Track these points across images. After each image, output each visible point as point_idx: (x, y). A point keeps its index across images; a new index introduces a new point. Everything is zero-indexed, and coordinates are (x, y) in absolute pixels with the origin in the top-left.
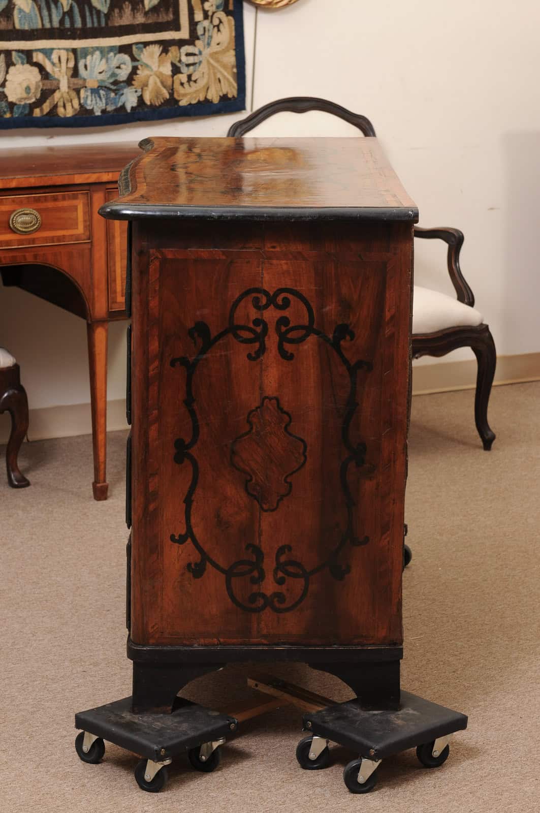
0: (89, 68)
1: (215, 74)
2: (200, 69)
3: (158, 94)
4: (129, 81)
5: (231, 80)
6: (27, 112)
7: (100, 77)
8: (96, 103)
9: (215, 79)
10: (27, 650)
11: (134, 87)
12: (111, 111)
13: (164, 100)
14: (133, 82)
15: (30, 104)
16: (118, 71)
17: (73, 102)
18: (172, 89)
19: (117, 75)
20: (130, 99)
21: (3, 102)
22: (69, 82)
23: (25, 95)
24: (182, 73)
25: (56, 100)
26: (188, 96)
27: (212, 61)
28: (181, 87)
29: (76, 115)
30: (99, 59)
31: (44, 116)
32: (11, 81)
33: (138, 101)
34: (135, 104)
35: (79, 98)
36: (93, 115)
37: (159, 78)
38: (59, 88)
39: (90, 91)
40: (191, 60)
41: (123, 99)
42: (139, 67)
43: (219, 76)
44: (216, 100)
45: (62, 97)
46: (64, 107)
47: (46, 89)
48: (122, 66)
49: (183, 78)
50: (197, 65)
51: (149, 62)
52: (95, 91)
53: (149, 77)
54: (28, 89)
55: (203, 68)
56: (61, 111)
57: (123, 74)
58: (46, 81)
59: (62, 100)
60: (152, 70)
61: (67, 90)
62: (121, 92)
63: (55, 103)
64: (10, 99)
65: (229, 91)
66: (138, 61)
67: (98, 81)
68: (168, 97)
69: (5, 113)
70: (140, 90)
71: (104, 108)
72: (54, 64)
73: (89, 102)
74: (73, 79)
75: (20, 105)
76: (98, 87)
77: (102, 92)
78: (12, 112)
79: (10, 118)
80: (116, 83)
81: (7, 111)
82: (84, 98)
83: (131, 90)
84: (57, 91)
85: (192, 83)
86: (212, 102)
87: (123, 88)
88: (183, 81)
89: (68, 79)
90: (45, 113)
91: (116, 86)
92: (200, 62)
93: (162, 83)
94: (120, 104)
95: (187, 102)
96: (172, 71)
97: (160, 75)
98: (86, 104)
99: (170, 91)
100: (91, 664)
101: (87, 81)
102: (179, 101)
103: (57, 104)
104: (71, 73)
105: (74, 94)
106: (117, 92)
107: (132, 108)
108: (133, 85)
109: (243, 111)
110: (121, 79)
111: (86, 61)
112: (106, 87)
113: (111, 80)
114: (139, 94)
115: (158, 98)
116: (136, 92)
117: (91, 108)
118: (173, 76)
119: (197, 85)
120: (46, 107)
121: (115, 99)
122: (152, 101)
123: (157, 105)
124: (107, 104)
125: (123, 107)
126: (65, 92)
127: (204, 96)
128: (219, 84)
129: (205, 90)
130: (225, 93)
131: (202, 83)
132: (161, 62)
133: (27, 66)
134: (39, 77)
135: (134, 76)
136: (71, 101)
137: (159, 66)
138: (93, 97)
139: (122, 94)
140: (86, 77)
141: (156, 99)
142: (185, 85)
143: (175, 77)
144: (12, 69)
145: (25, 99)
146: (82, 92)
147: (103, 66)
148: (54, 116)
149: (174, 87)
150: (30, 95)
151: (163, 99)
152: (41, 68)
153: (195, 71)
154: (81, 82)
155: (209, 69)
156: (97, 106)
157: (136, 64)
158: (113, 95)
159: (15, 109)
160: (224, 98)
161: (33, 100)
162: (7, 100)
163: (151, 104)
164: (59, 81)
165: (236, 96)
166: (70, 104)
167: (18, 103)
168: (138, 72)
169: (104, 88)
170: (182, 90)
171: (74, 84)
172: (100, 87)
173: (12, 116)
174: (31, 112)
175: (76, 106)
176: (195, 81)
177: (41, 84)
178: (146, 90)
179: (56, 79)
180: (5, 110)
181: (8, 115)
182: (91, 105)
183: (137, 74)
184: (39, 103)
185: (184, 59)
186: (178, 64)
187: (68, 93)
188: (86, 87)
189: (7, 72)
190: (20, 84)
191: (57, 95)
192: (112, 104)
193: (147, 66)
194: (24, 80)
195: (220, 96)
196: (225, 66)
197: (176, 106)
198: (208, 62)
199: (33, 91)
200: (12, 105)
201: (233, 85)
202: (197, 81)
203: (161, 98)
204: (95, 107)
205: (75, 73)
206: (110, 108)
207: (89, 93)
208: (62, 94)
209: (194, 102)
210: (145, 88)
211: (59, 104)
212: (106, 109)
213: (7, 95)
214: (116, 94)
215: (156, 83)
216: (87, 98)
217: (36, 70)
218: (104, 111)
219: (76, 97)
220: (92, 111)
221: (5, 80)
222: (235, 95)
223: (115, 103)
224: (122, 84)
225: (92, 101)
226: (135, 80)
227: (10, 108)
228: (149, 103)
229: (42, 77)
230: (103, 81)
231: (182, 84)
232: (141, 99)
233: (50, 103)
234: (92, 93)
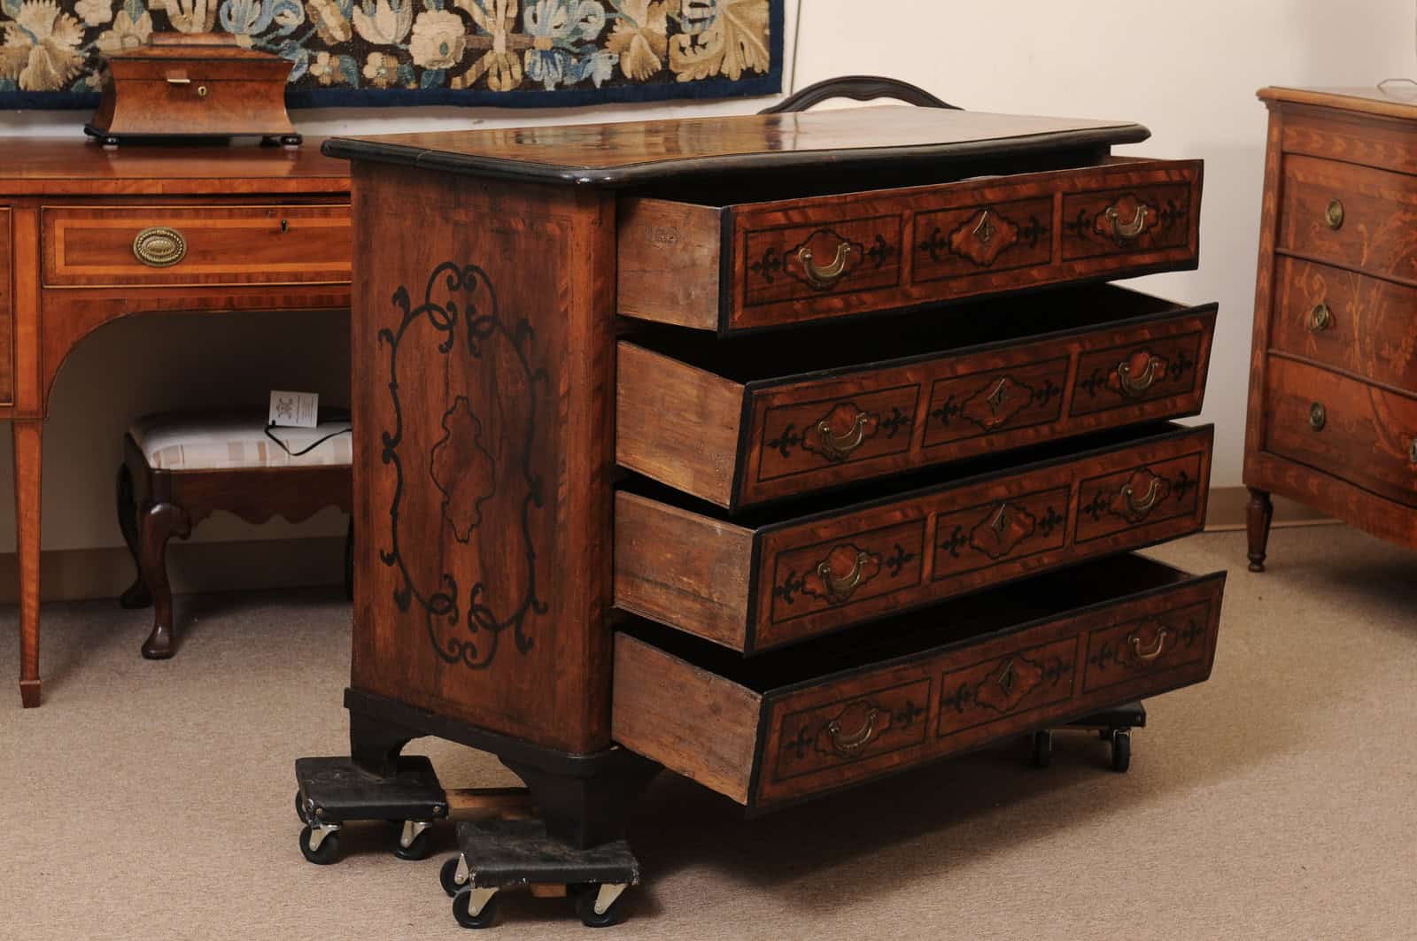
0: (539, 19)
1: (735, 36)
2: (712, 28)
3: (644, 62)
4: (601, 41)
5: (760, 45)
6: (441, 81)
7: (556, 34)
8: (549, 72)
9: (735, 43)
10: (335, 887)
11: (606, 50)
12: (572, 85)
13: (654, 73)
14: (607, 44)
15: (446, 69)
16: (583, 26)
17: (513, 70)
18: (667, 56)
19: (582, 32)
20: (600, 69)
21: (405, 66)
22: (507, 40)
23: (439, 57)
24: (683, 33)
25: (486, 65)
26: (690, 68)
27: (731, 17)
28: (680, 54)
29: (516, 89)
30: (556, 7)
31: (466, 89)
32: (419, 34)
33: (613, 71)
34: (608, 77)
35: (523, 65)
36: (543, 91)
37: (647, 38)
38: (492, 49)
39: (539, 54)
40: (698, 13)
41: (590, 68)
42: (617, 21)
43: (742, 39)
44: (735, 76)
45: (496, 61)
46: (499, 76)
47: (472, 49)
48: (590, 18)
49: (685, 40)
50: (708, 22)
51: (632, 14)
52: (547, 55)
53: (631, 36)
54: (444, 48)
55: (718, 26)
56: (493, 82)
57: (592, 31)
58: (472, 37)
59: (495, 66)
60: (637, 27)
61: (504, 51)
62: (588, 57)
63: (485, 69)
64: (417, 61)
65: (757, 64)
66: (616, 11)
67: (552, 39)
68: (660, 67)
69: (408, 81)
70: (617, 56)
71: (560, 80)
72: (485, 12)
73: (537, 71)
74: (515, 35)
75: (432, 70)
76: (553, 48)
77: (557, 57)
78: (418, 81)
79: (414, 90)
80: (579, 43)
81: (412, 79)
82: (529, 64)
83: (603, 56)
84: (490, 51)
85: (697, 48)
86: (729, 78)
87: (589, 52)
88: (683, 45)
89: (507, 35)
90: (469, 84)
91: (581, 48)
92: (713, 17)
93: (652, 47)
94: (585, 76)
95: (689, 76)
96: (667, 29)
97: (648, 35)
98: (533, 73)
99: (664, 59)
100: (425, 914)
101: (537, 38)
102: (676, 75)
103: (488, 71)
104: (512, 25)
105: (514, 58)
106: (581, 57)
107: (604, 82)
108: (607, 48)
109: (779, 95)
110: (588, 39)
111: (535, 10)
112: (563, 49)
113: (573, 39)
114: (615, 61)
115: (644, 69)
116: (611, 58)
117: (540, 79)
118: (668, 37)
119: (706, 50)
120: (471, 75)
121: (577, 67)
122: (635, 73)
123: (642, 79)
124: (564, 75)
125: (589, 80)
126: (501, 54)
127: (718, 69)
128: (741, 52)
129: (720, 60)
130: (750, 66)
131: (714, 49)
132: (651, 15)
133: (444, 13)
134: (462, 30)
135: (609, 35)
136: (510, 68)
137: (648, 21)
138: (544, 63)
139: (589, 61)
140: (534, 34)
141: (641, 70)
142: (686, 51)
143: (672, 38)
144: (421, 17)
145: (439, 62)
146: (528, 57)
147: (560, 17)
148: (484, 89)
149: (670, 52)
150: (447, 56)
151: (652, 70)
152: (466, 17)
153: (703, 30)
154: (526, 40)
155: (726, 27)
156: (548, 77)
157: (612, 16)
158: (574, 61)
159: (423, 77)
160: (748, 73)
161: (452, 64)
162: (412, 63)
163: (634, 78)
164: (492, 37)
165: (767, 71)
166: (508, 72)
167: (428, 67)
168: (615, 28)
169: (561, 51)
170: (681, 59)
171: (515, 43)
172: (555, 49)
173: (419, 86)
174: (448, 81)
175: (518, 76)
176: (704, 46)
177: (464, 40)
178: (626, 56)
179: (487, 34)
180: (409, 77)
181: (412, 86)
182: (540, 75)
183: (612, 31)
184: (460, 69)
185: (687, 11)
186: (678, 19)
187: (506, 55)
188: (534, 48)
189: (414, 21)
190: (433, 39)
191: (488, 58)
192: (572, 74)
193: (629, 19)
194: (439, 34)
195: (742, 70)
196: (751, 25)
197: (672, 82)
198: (726, 17)
199: (451, 50)
200: (419, 71)
201: (763, 54)
202: (707, 46)
203: (649, 69)
204: (546, 78)
205: (518, 26)
206: (569, 81)
207: (538, 58)
208: (497, 57)
209: (700, 77)
210: (625, 53)
211: (491, 71)
212: (563, 82)
213: (413, 54)
214: (579, 61)
215: (642, 47)
216: (534, 64)
217: (457, 19)
218: (559, 85)
219: (519, 61)
220: (541, 84)
221: (411, 33)
222: (766, 67)
223: (577, 74)
224: (589, 46)
225: (541, 69)
226: (609, 40)
227: (416, 75)
228: (629, 76)
229: (466, 31)
230: (560, 40)
231: (682, 49)
232: (617, 69)
233: (477, 70)
234: (542, 57)
